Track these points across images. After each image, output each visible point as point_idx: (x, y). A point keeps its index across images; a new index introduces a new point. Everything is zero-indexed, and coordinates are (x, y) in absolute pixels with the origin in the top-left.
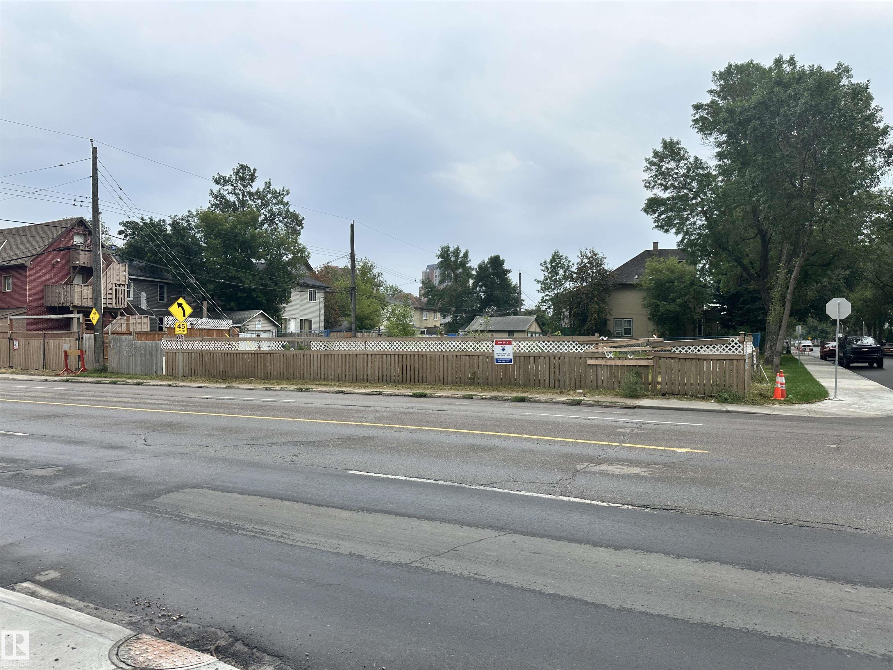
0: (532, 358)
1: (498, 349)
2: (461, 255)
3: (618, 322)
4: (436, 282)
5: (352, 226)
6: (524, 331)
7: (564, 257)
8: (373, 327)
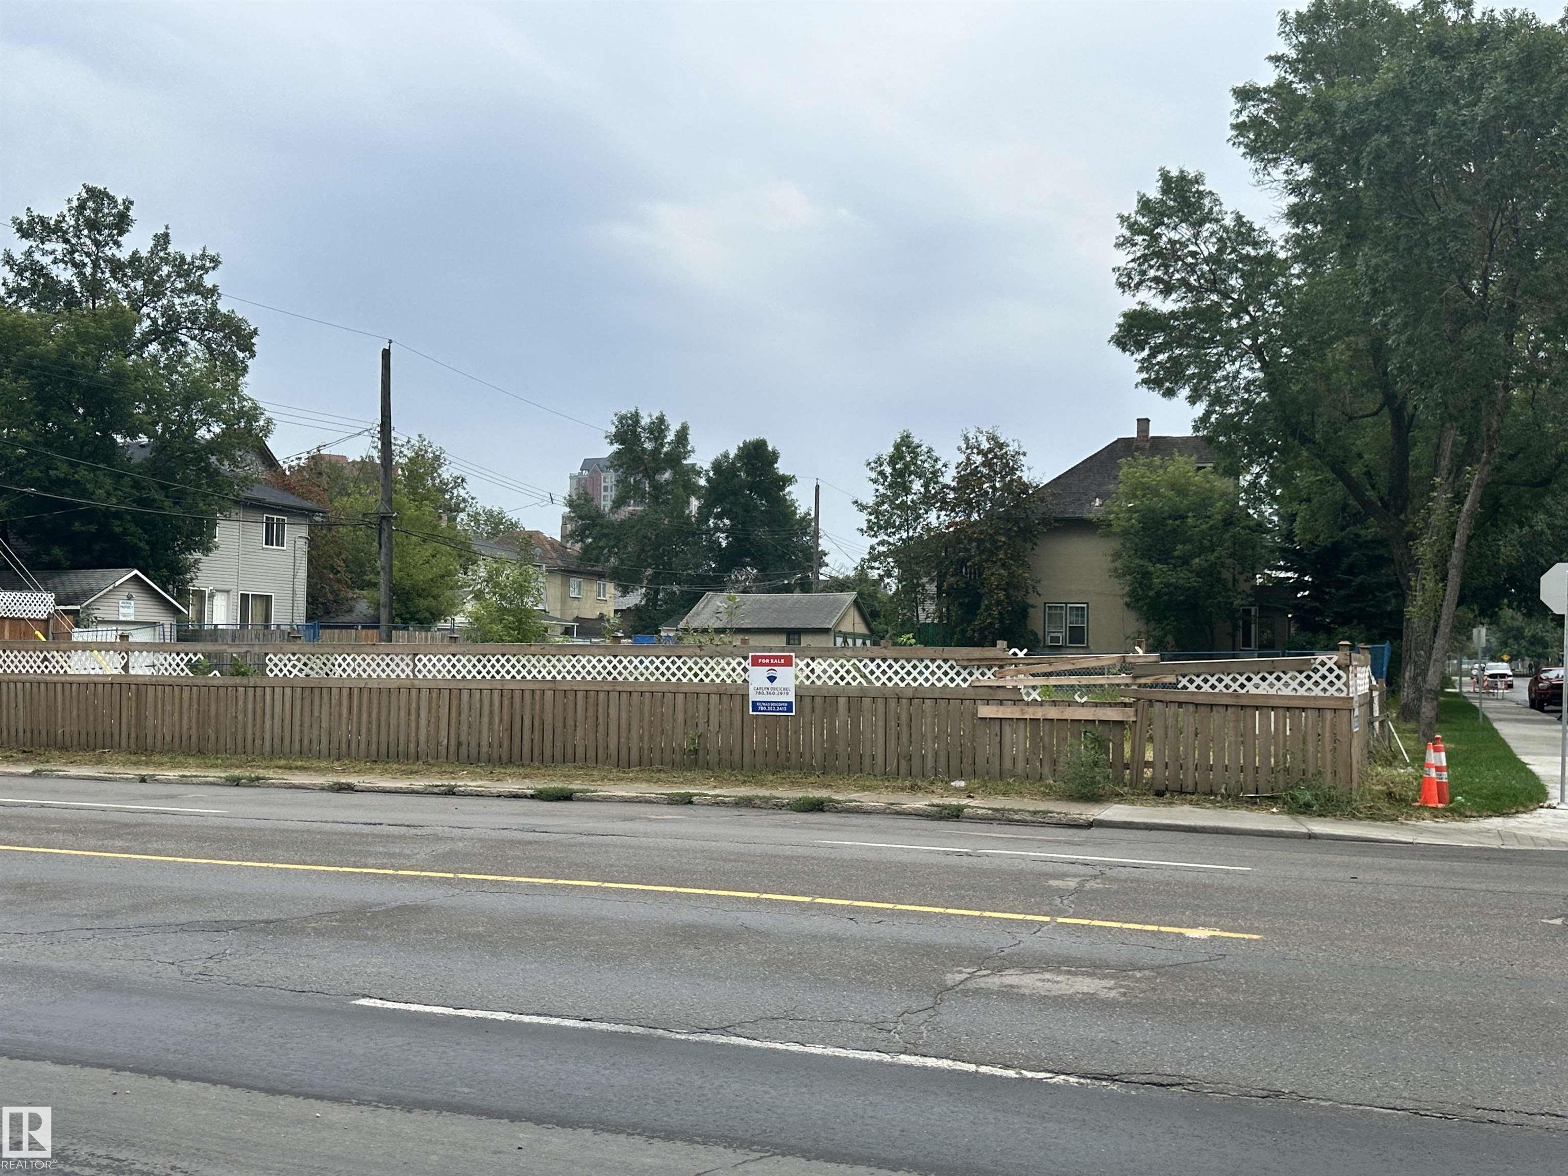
0: (842, 701)
1: (758, 676)
2: (670, 437)
3: (1053, 611)
4: (606, 504)
5: (386, 354)
6: (825, 631)
7: (924, 448)
8: (436, 615)
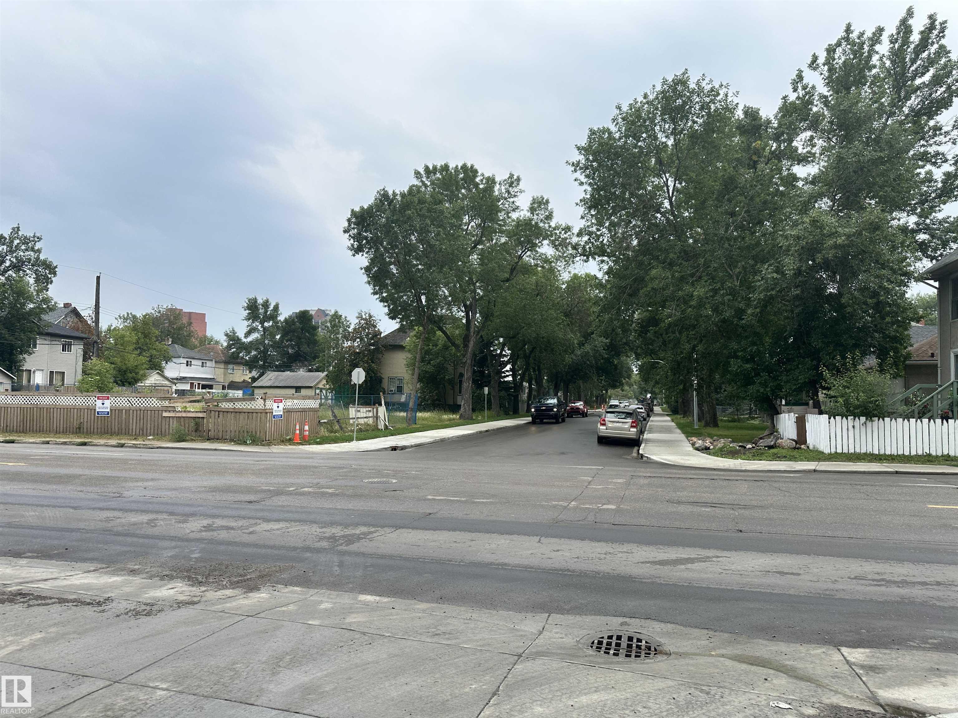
1: (99, 403)
3: (391, 379)
4: (241, 334)
5: (98, 278)
6: (311, 387)
7: (343, 317)
